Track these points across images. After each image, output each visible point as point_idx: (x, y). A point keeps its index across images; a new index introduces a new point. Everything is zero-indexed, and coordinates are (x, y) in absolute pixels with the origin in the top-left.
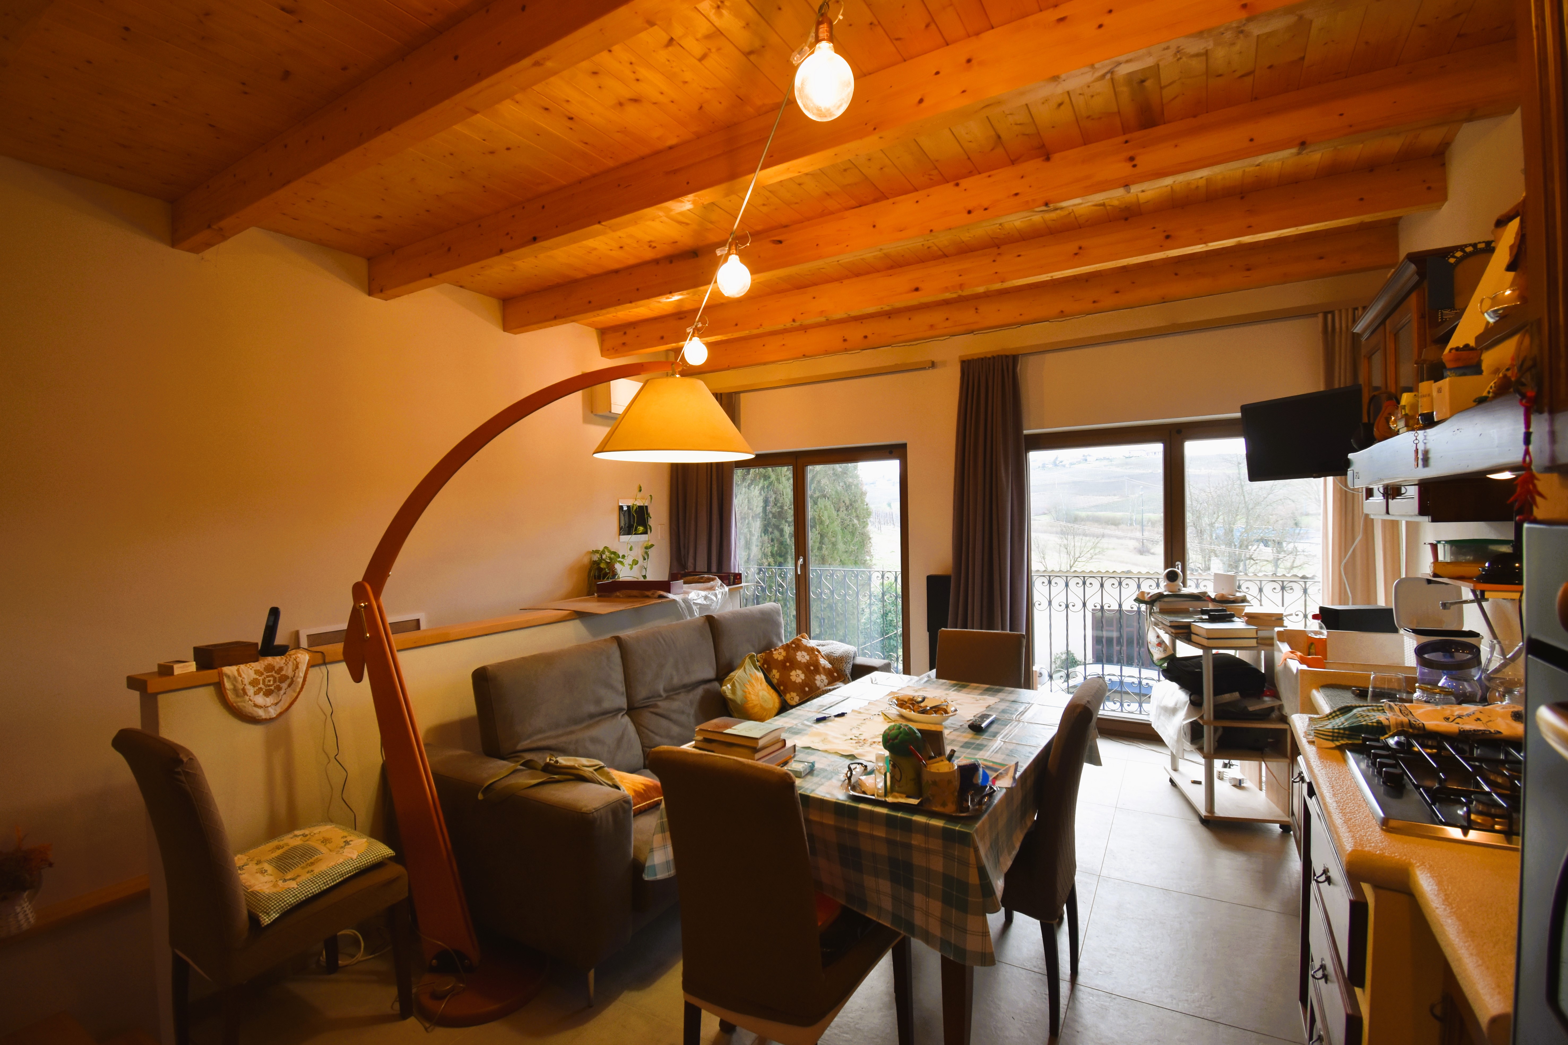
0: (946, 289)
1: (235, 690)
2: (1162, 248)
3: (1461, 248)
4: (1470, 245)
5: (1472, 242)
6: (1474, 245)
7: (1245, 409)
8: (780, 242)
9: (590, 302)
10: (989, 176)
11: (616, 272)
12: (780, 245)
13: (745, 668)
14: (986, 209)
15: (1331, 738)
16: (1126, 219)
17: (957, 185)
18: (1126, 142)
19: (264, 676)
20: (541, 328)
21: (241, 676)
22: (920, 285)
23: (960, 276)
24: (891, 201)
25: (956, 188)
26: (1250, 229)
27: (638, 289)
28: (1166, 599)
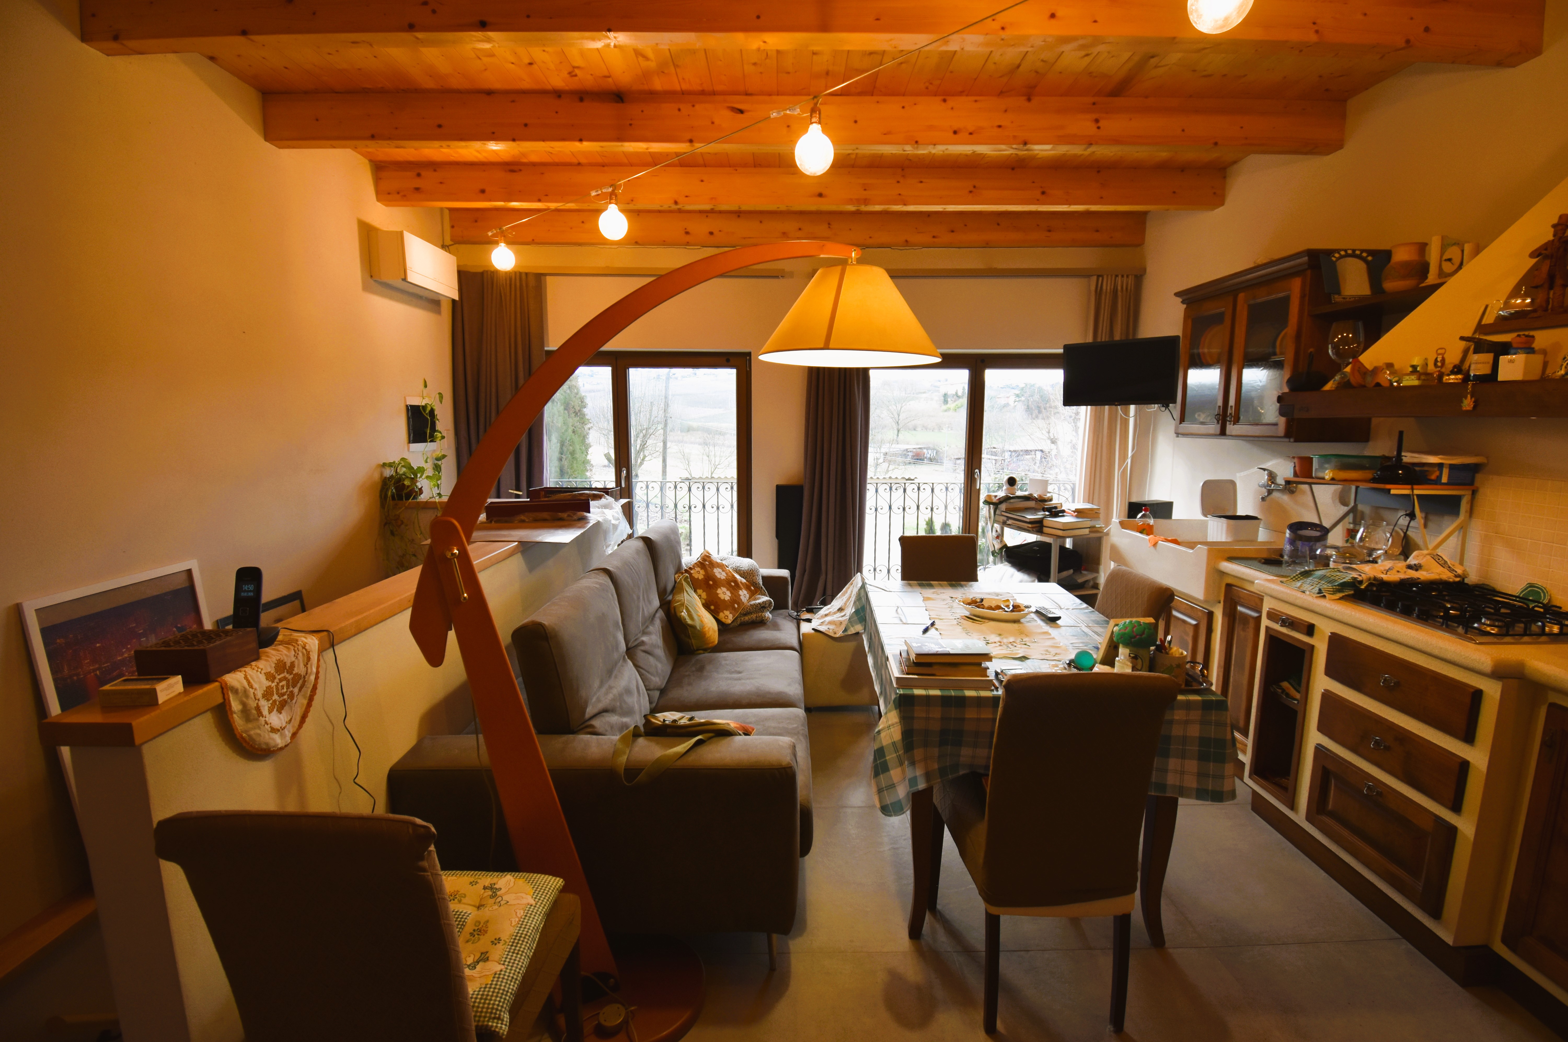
0: (850, 201)
1: (245, 711)
2: (1038, 202)
3: (1338, 251)
4: (1343, 250)
5: (1344, 248)
6: (1346, 251)
7: (1066, 347)
8: (741, 112)
9: (440, 126)
10: (976, 101)
11: (489, 93)
12: (741, 115)
13: (687, 591)
14: (971, 134)
15: (1332, 593)
16: (1013, 169)
17: (945, 101)
18: (1094, 104)
19: (277, 680)
20: (334, 147)
21: (251, 687)
22: (824, 192)
23: (865, 190)
24: (875, 98)
25: (943, 104)
26: (1101, 200)
27: (526, 125)
28: (1012, 501)
